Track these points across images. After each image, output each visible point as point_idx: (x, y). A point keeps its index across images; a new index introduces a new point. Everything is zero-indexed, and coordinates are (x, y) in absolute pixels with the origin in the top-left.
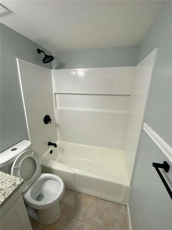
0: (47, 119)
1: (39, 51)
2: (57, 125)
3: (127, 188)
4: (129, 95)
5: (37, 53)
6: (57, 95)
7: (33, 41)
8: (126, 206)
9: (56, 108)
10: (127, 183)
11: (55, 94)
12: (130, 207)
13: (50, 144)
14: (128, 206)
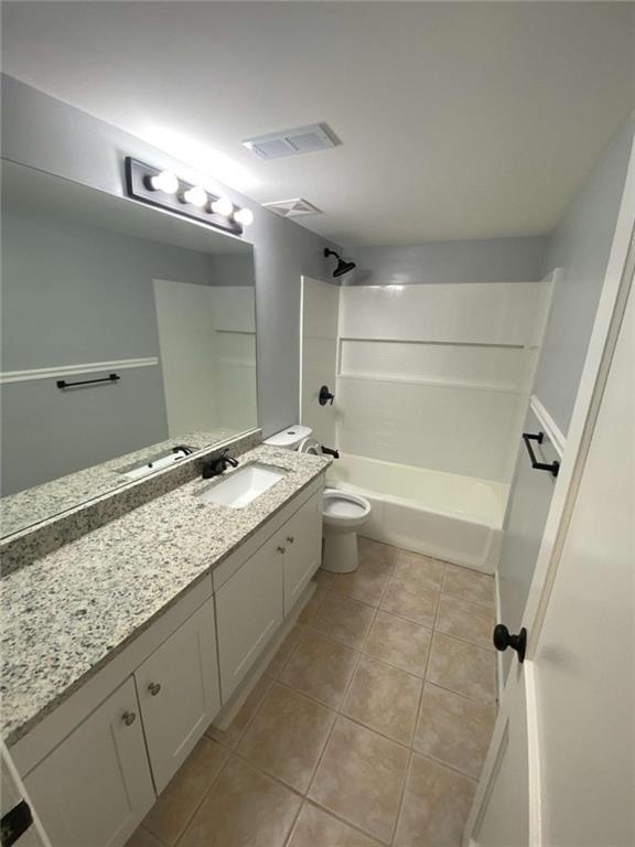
0: (325, 396)
1: (327, 253)
2: (338, 414)
3: (496, 532)
4: (522, 347)
5: (323, 255)
6: (344, 343)
7: (316, 232)
8: (493, 576)
9: (339, 373)
10: (497, 524)
11: (342, 340)
12: (501, 578)
13: (326, 451)
14: (497, 575)
